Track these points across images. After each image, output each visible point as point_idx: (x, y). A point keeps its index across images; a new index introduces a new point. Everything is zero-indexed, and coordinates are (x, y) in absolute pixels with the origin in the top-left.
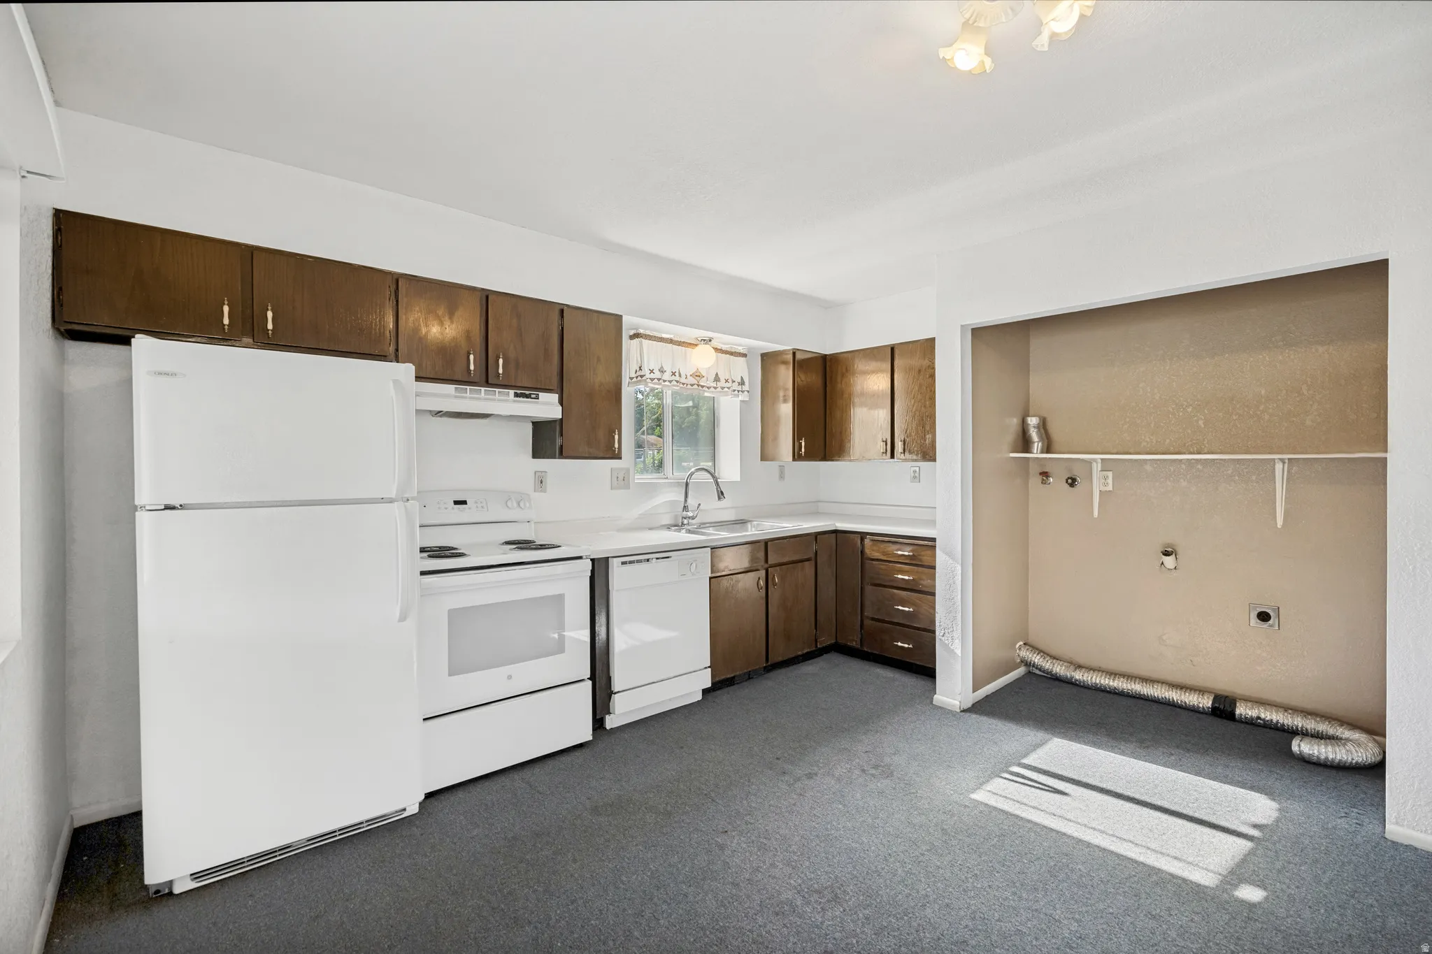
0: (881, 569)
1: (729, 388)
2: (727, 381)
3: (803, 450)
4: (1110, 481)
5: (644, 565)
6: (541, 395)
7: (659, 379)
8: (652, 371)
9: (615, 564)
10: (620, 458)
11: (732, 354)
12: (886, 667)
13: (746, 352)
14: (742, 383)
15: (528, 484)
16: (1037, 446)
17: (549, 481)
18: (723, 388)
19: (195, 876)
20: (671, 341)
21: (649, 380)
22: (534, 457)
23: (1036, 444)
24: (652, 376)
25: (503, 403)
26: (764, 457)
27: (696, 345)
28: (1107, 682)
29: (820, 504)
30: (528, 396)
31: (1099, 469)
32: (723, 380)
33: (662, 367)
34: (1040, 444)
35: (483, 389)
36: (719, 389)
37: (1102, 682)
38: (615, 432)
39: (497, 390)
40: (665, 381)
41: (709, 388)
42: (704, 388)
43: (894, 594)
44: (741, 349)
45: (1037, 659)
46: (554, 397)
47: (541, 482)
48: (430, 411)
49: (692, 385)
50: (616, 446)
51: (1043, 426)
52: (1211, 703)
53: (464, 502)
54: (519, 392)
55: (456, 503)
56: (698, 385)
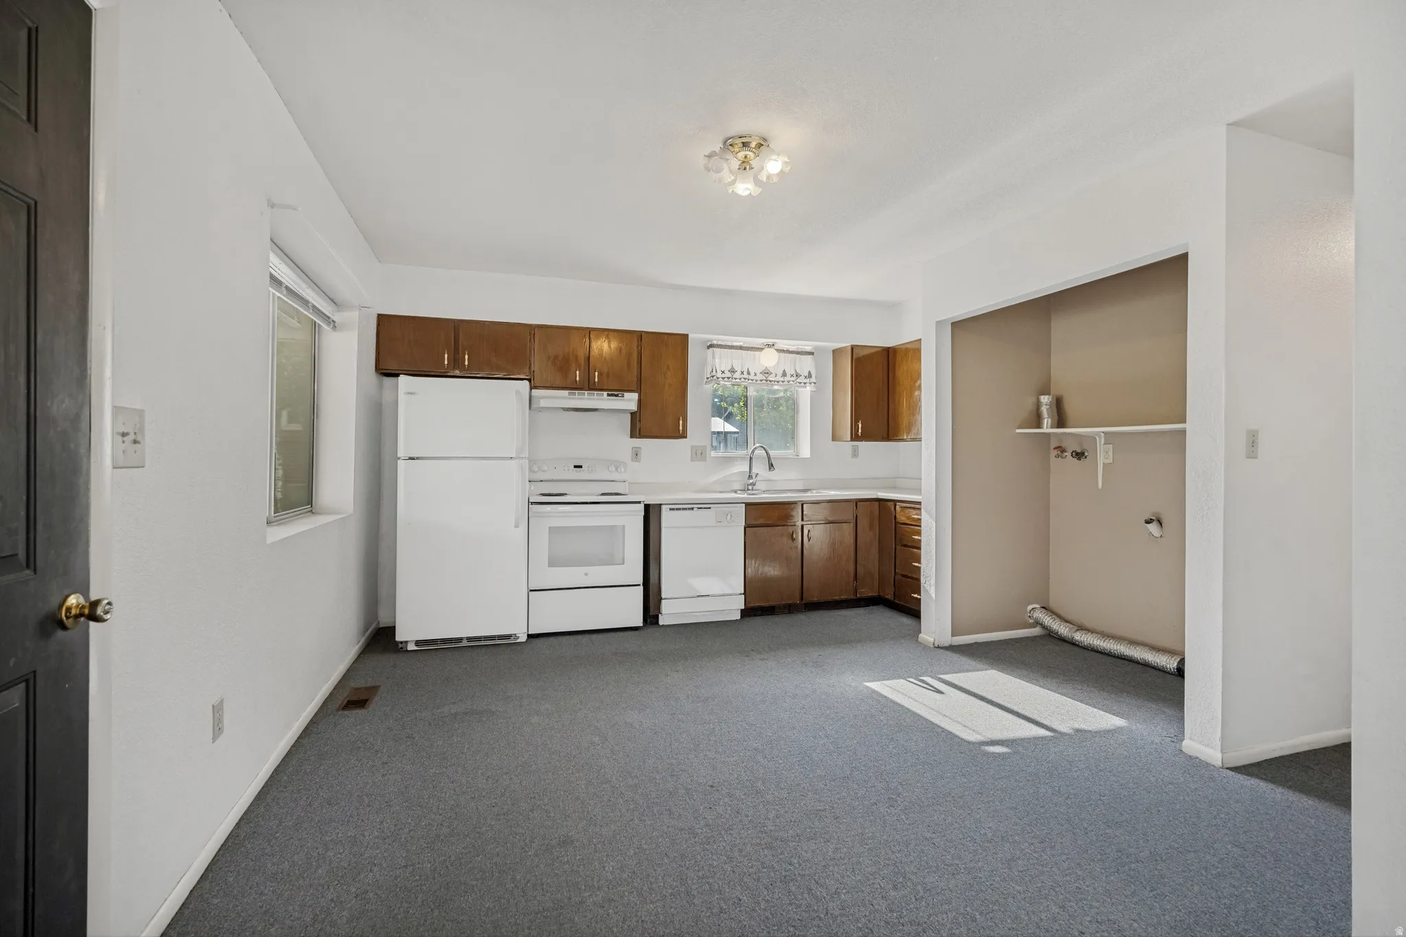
0: (906, 531)
1: (793, 381)
2: (792, 376)
3: (860, 431)
4: (1111, 453)
5: (691, 511)
6: (626, 394)
7: (729, 378)
8: (723, 372)
9: (665, 510)
10: (686, 437)
11: (798, 353)
12: (903, 614)
13: (813, 351)
14: (810, 376)
15: (626, 455)
16: (1047, 422)
17: (643, 454)
18: (789, 382)
19: (418, 643)
20: (741, 348)
21: (721, 379)
22: (631, 438)
23: (1046, 420)
24: (723, 375)
25: (601, 400)
26: (834, 439)
27: (763, 349)
28: (1098, 643)
29: (897, 479)
30: (617, 396)
31: (1103, 442)
32: (788, 375)
33: (732, 367)
34: (1050, 420)
35: (586, 392)
36: (786, 383)
37: (1095, 642)
38: (679, 419)
39: (596, 392)
40: (735, 379)
41: (778, 382)
42: (773, 383)
43: (914, 552)
44: (808, 349)
45: (1048, 620)
46: (635, 396)
47: (636, 454)
48: (562, 408)
49: (761, 381)
50: (681, 428)
51: (1058, 404)
52: (1176, 664)
53: (581, 467)
54: (610, 393)
55: (575, 467)
56: (767, 381)
